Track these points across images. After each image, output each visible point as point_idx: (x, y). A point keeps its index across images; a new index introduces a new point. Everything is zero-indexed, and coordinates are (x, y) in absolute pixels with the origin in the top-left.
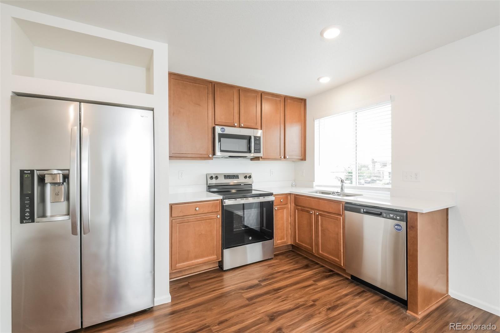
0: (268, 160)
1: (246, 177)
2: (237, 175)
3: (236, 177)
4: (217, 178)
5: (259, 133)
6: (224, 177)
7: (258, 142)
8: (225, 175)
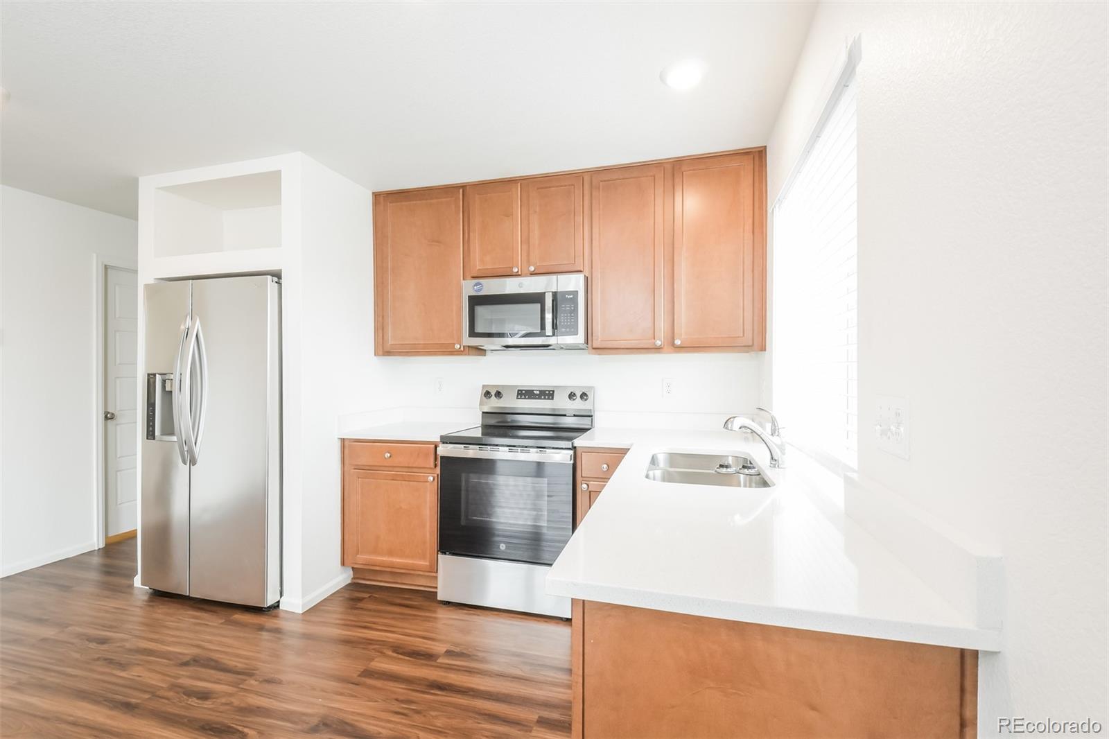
0: (614, 351)
1: (572, 396)
2: (549, 391)
3: (548, 394)
4: (498, 394)
5: (572, 283)
6: (518, 394)
7: (570, 307)
8: (521, 391)
